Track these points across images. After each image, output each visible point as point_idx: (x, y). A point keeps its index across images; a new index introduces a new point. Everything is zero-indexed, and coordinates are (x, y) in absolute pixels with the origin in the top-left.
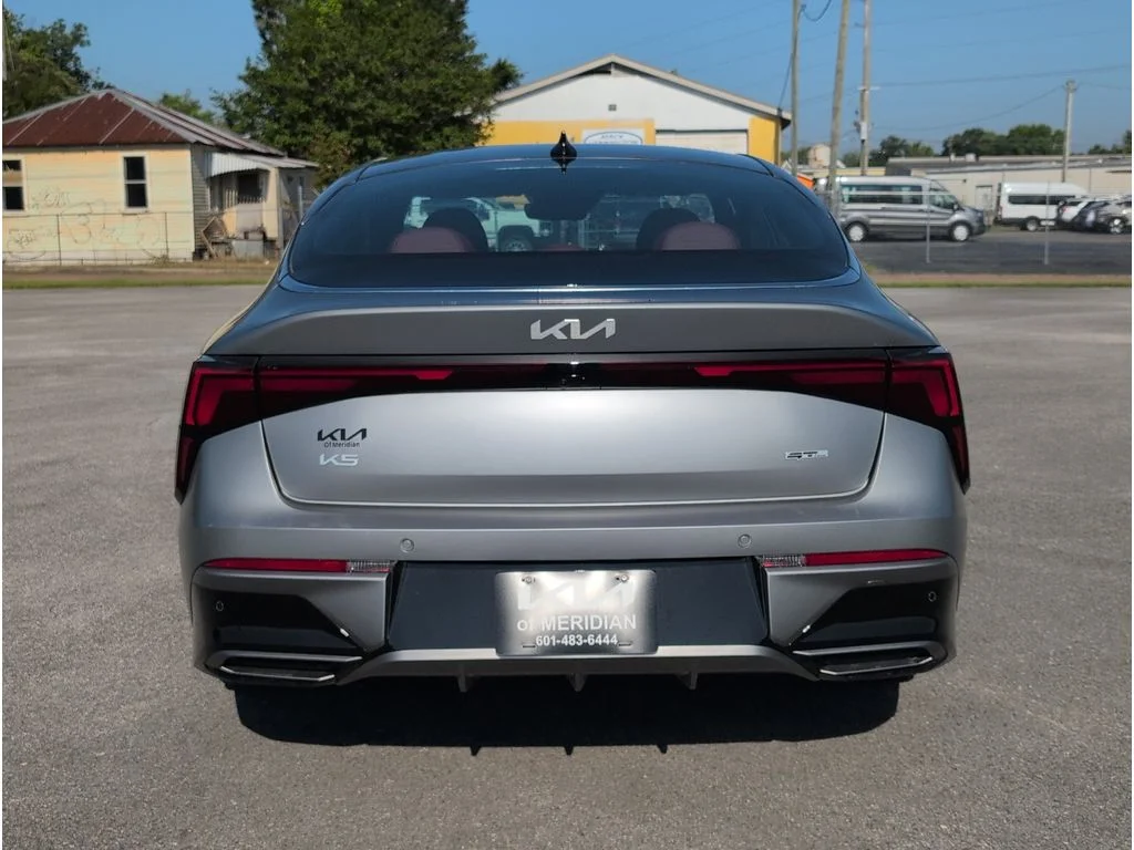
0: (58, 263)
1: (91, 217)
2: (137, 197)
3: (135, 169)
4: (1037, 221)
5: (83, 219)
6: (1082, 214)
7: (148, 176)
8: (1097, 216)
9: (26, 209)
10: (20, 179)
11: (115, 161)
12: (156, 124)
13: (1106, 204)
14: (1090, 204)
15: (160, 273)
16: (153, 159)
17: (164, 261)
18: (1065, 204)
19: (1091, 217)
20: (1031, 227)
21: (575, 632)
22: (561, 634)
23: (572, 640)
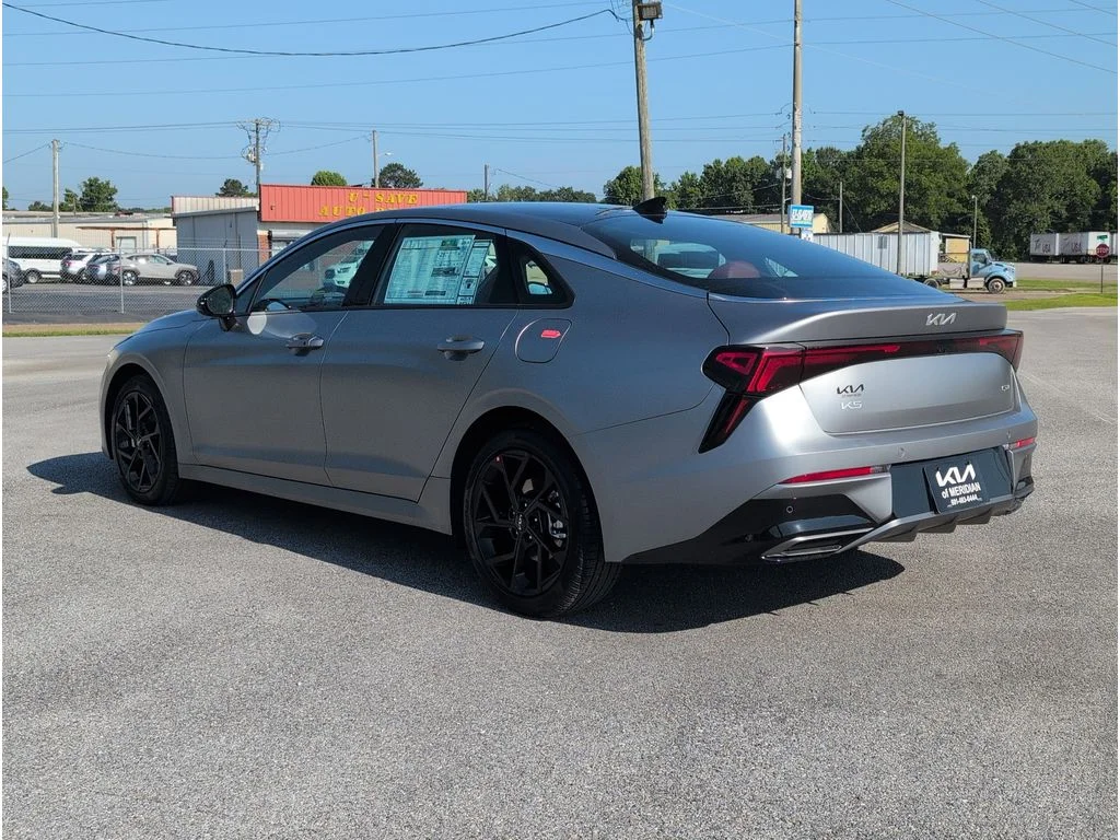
4: (38, 273)
6: (92, 266)
8: (109, 268)
13: (117, 258)
14: (96, 257)
18: (70, 257)
19: (103, 269)
20: (32, 280)
21: (963, 495)
22: (958, 497)
23: (962, 500)
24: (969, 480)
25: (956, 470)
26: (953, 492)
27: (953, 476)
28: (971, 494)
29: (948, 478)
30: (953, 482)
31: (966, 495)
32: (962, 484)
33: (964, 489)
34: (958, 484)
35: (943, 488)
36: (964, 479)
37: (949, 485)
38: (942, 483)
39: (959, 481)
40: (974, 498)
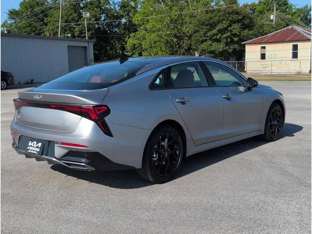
0: (271, 73)
1: (282, 61)
2: (295, 55)
3: (295, 48)
5: (280, 62)
7: (298, 50)
9: (266, 59)
10: (265, 51)
11: (290, 46)
12: (303, 35)
15: (296, 77)
16: (300, 45)
17: (299, 73)
21: (33, 150)
22: (31, 150)
23: (32, 152)
24: (37, 147)
25: (35, 142)
26: (31, 148)
27: (34, 144)
28: (36, 151)
29: (32, 144)
30: (33, 145)
31: (34, 151)
32: (35, 147)
33: (34, 149)
34: (33, 147)
35: (29, 146)
36: (36, 146)
37: (31, 146)
38: (30, 144)
39: (35, 146)
40: (36, 152)
